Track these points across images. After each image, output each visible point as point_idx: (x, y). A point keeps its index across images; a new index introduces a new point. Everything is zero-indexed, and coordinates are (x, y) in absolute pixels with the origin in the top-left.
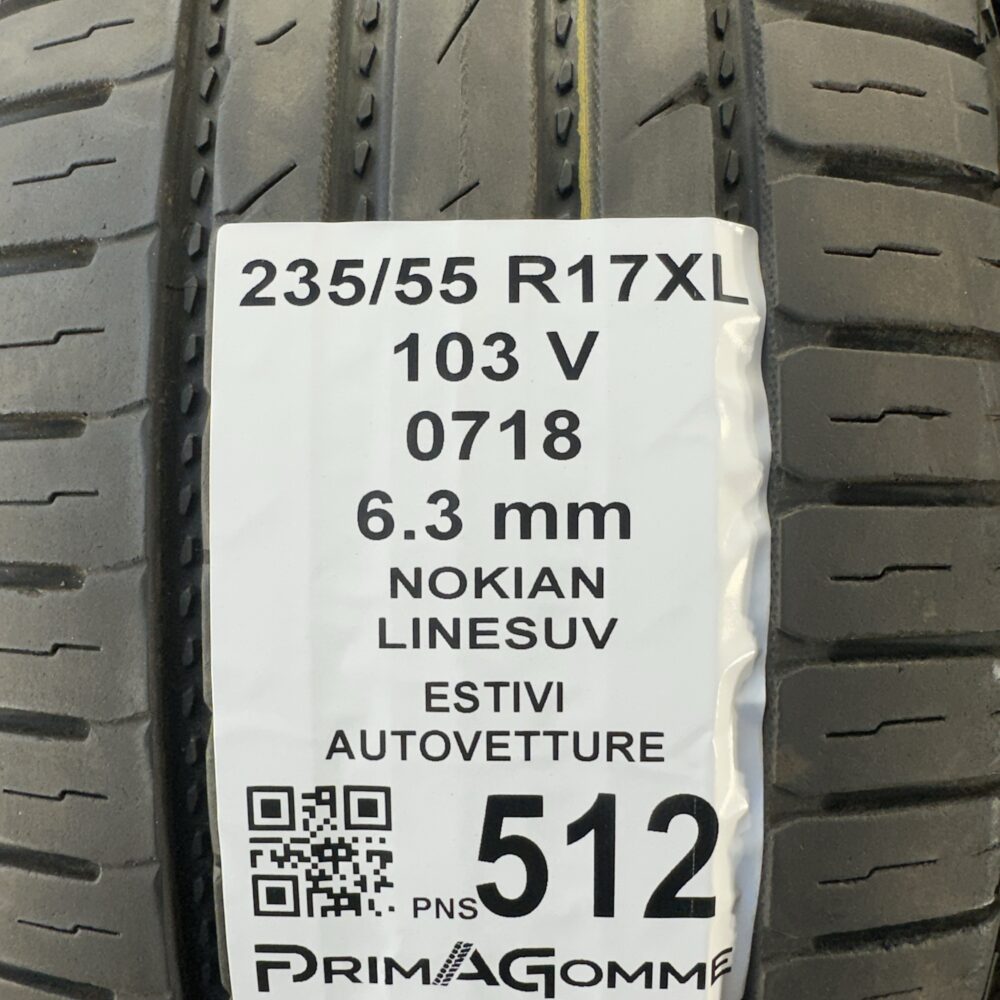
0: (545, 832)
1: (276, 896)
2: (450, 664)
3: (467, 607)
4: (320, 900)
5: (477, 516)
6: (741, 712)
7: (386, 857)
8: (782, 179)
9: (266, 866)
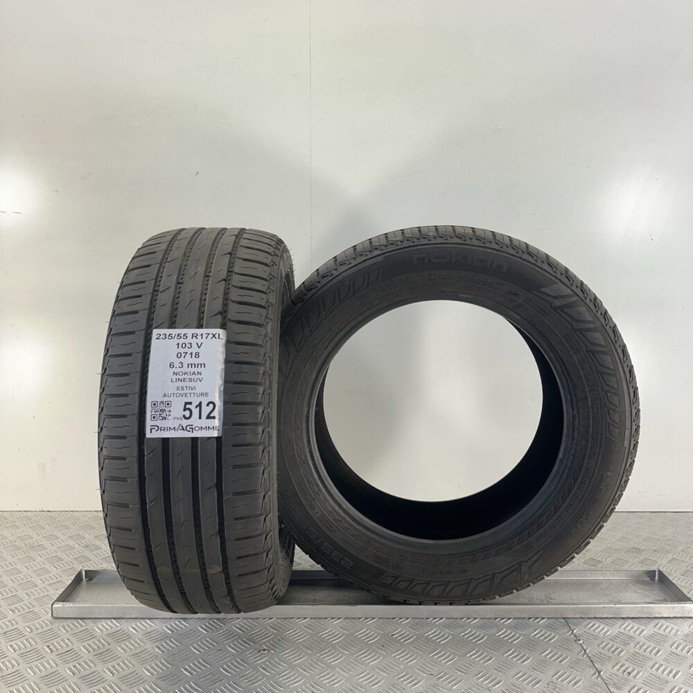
0: (192, 407)
1: (154, 417)
2: (180, 384)
3: (183, 377)
4: (161, 418)
5: (185, 365)
6: (220, 391)
7: (170, 411)
8: (229, 324)
9: (153, 413)
